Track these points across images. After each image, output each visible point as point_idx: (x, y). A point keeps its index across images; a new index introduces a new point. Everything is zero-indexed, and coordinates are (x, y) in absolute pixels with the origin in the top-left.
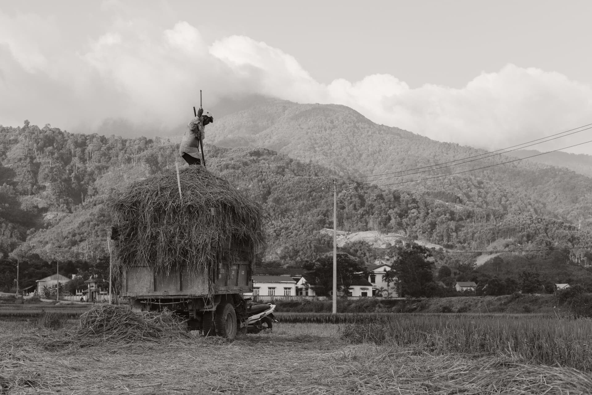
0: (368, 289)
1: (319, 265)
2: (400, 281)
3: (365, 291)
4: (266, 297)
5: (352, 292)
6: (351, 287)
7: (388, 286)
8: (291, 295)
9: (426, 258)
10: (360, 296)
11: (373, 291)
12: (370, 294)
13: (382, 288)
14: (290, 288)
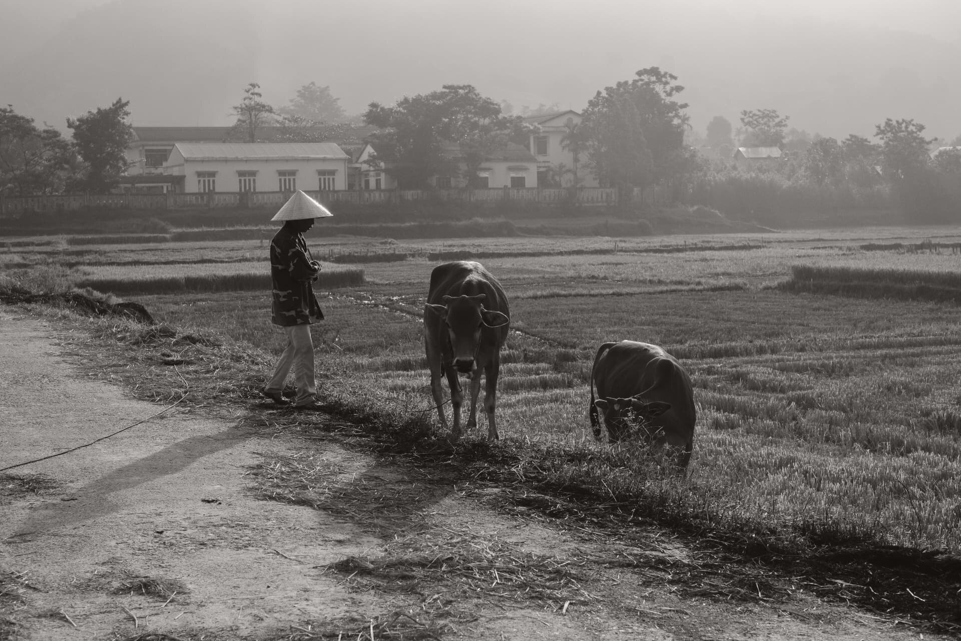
0: (526, 169)
1: (403, 114)
2: (603, 150)
3: (520, 174)
4: (271, 196)
5: (487, 178)
6: (484, 165)
7: (576, 160)
8: (337, 189)
9: (669, 94)
10: (506, 187)
11: (538, 173)
12: (531, 180)
13: (561, 166)
14: (332, 173)
